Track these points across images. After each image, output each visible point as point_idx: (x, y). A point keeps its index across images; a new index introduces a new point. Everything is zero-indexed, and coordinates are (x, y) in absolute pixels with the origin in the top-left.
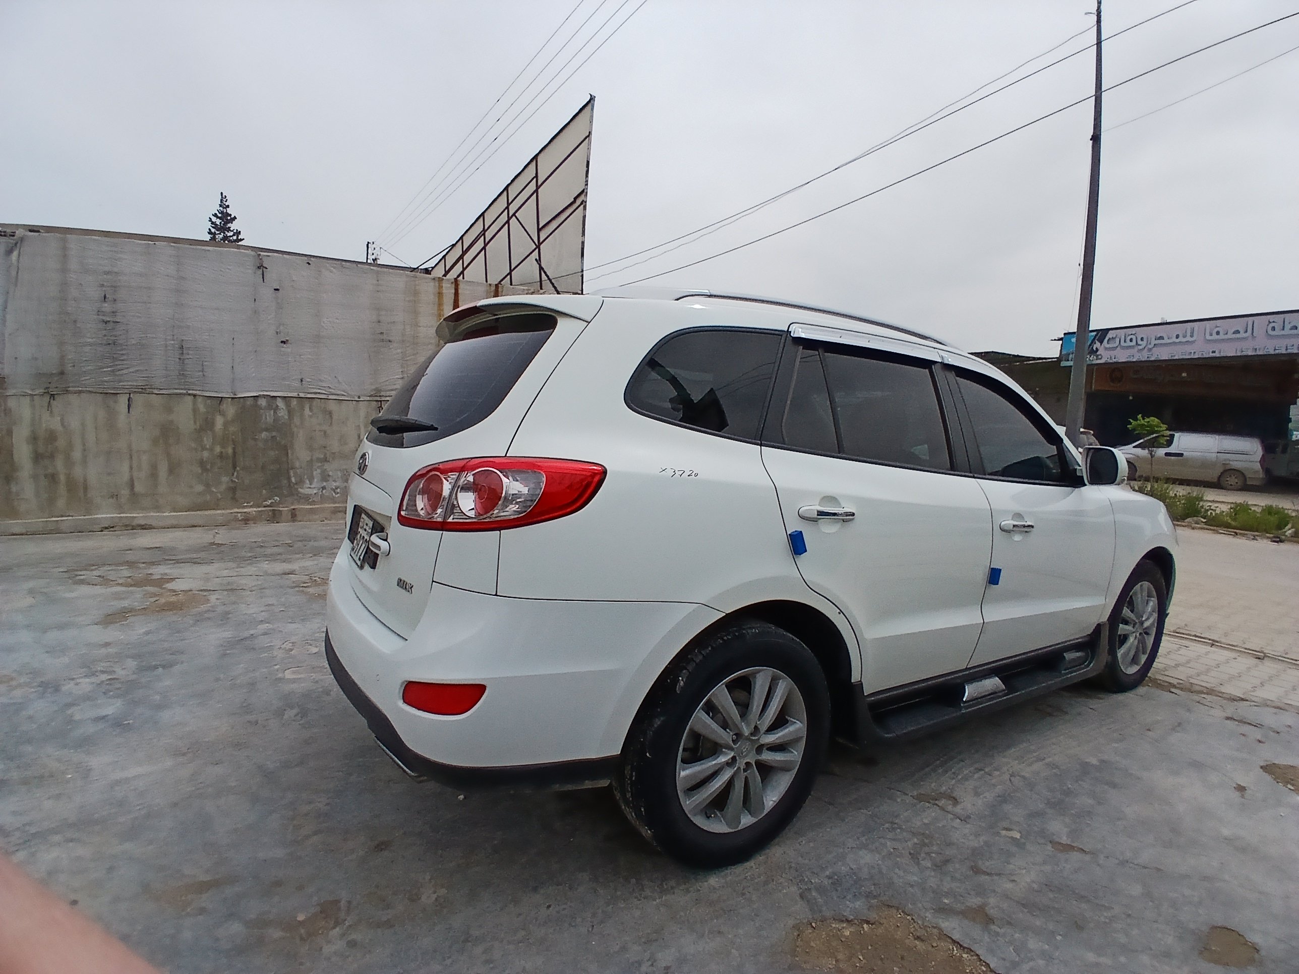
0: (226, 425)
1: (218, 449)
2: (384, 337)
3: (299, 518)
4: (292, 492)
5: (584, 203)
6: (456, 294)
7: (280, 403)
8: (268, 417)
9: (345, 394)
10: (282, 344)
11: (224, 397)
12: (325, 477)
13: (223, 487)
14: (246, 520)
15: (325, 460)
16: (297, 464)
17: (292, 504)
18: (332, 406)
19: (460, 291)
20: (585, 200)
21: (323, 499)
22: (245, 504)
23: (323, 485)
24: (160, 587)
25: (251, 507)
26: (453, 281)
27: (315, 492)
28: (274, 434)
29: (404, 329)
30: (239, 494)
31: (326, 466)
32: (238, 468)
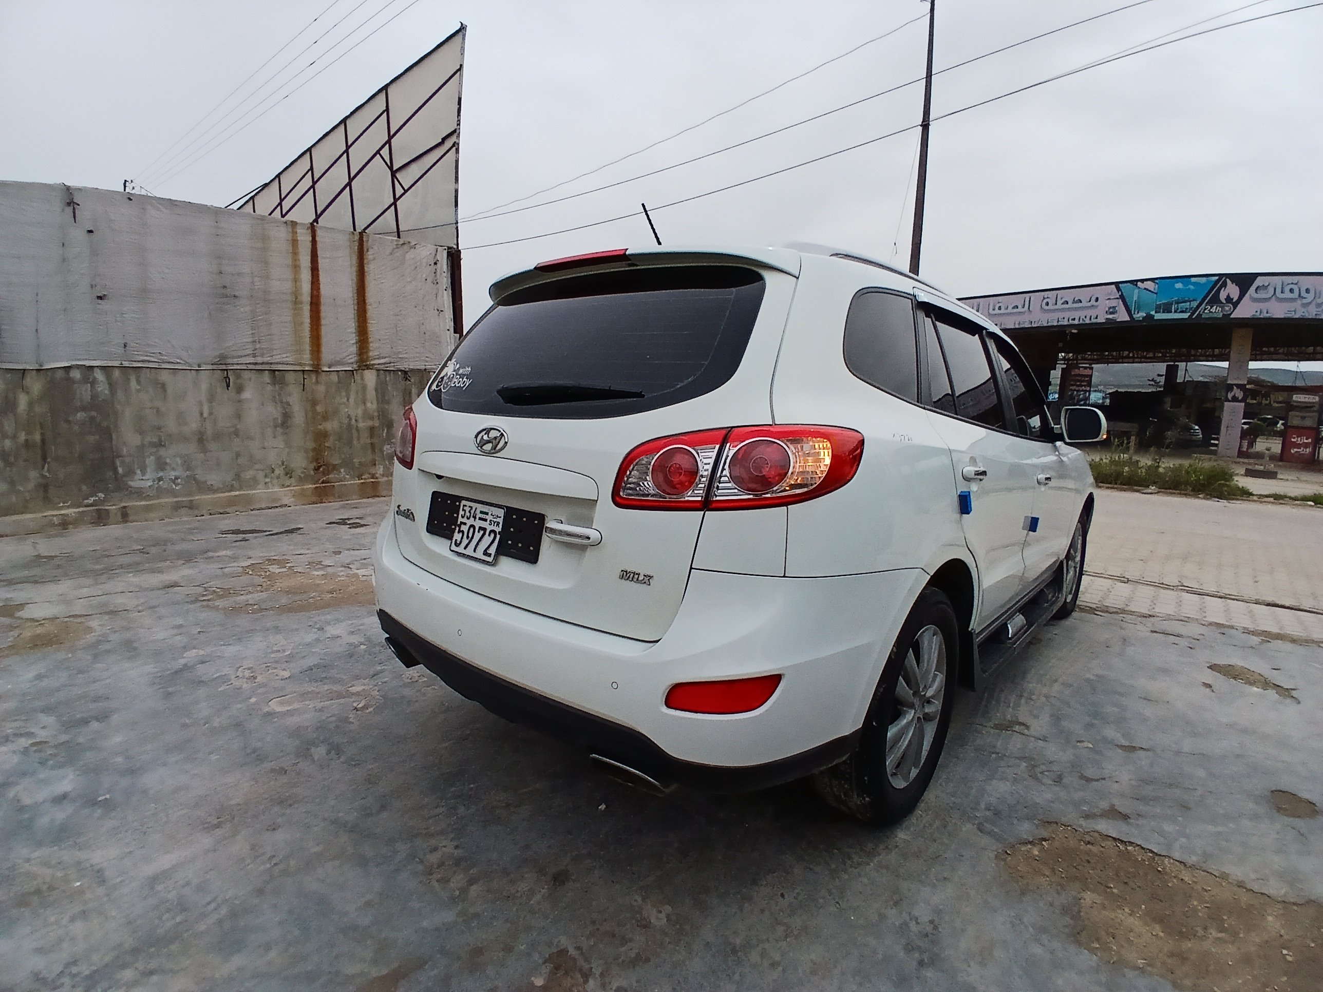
0: (31, 404)
1: (22, 437)
2: (228, 292)
3: (131, 518)
4: (120, 486)
5: (456, 145)
6: (314, 242)
7: (99, 376)
8: (84, 393)
9: (182, 362)
10: (100, 301)
11: (28, 369)
12: (161, 465)
13: (31, 485)
14: (65, 524)
15: (160, 444)
16: (125, 451)
17: (121, 501)
18: (165, 377)
19: (318, 239)
20: (457, 141)
21: (160, 492)
22: (61, 505)
23: (159, 475)
24: (11, 615)
25: (68, 507)
26: (309, 225)
27: (149, 484)
28: (94, 413)
29: (253, 282)
30: (52, 491)
31: (162, 452)
32: (49, 460)
